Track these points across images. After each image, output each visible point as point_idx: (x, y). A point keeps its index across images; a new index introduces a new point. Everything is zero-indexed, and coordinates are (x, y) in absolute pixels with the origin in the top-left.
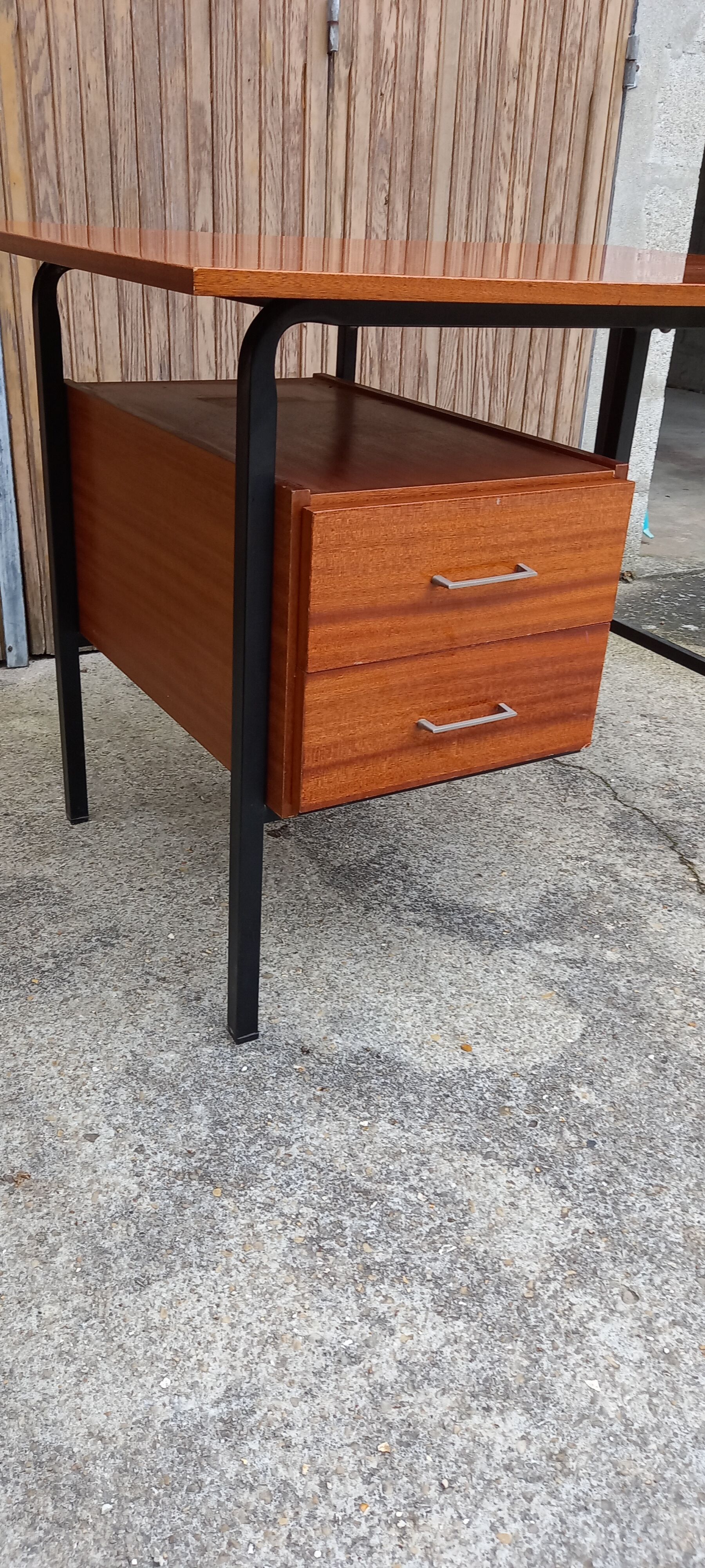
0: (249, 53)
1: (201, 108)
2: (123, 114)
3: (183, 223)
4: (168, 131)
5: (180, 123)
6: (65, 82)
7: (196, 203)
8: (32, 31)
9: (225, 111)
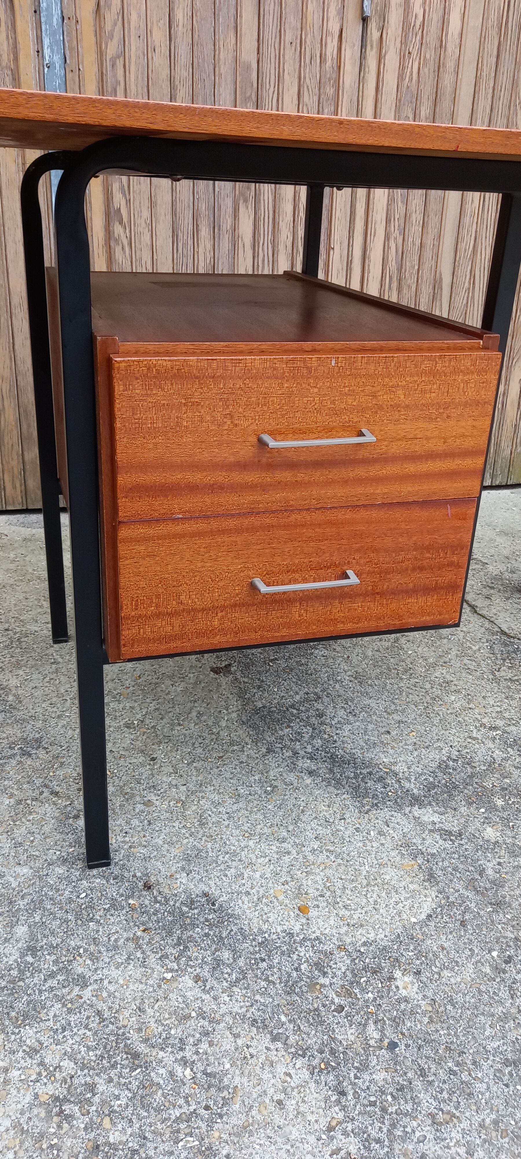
0: (292, 21)
1: (249, 67)
2: (182, 73)
4: (220, 86)
5: (230, 79)
6: (135, 47)
8: (109, 8)
9: (269, 68)
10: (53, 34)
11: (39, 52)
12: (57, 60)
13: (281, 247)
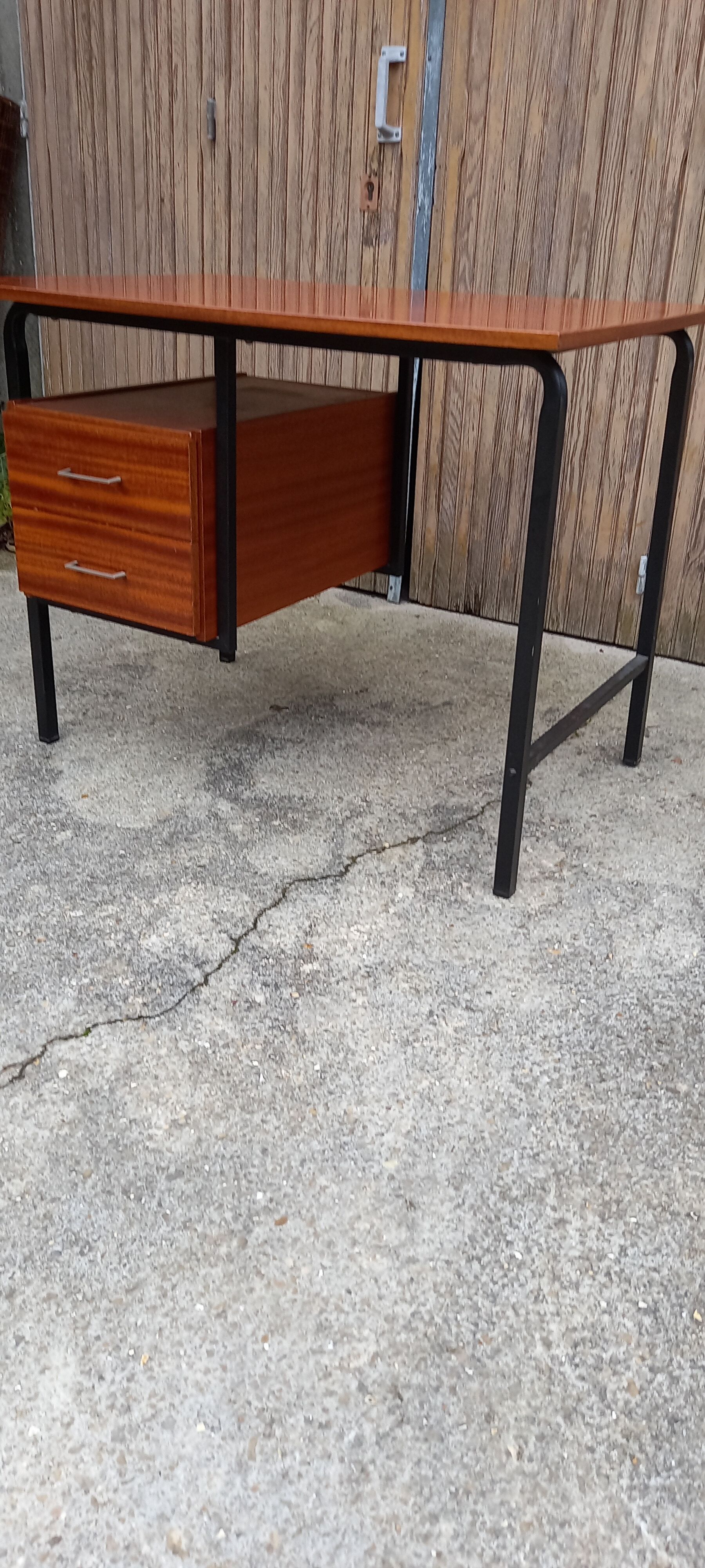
1: (587, 199)
2: (527, 207)
3: (561, 288)
4: (558, 216)
5: (568, 210)
6: (489, 188)
7: (573, 273)
8: (472, 155)
9: (607, 199)
10: (426, 181)
11: (416, 197)
12: (427, 202)
13: (602, 375)
